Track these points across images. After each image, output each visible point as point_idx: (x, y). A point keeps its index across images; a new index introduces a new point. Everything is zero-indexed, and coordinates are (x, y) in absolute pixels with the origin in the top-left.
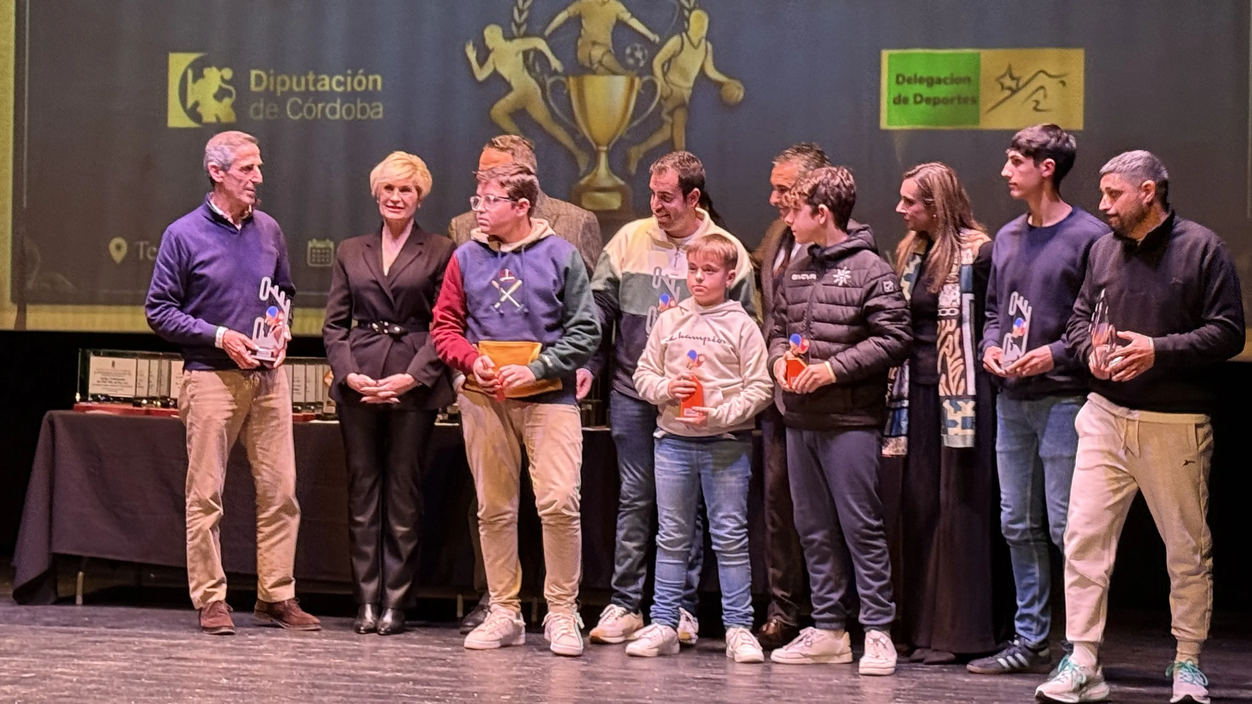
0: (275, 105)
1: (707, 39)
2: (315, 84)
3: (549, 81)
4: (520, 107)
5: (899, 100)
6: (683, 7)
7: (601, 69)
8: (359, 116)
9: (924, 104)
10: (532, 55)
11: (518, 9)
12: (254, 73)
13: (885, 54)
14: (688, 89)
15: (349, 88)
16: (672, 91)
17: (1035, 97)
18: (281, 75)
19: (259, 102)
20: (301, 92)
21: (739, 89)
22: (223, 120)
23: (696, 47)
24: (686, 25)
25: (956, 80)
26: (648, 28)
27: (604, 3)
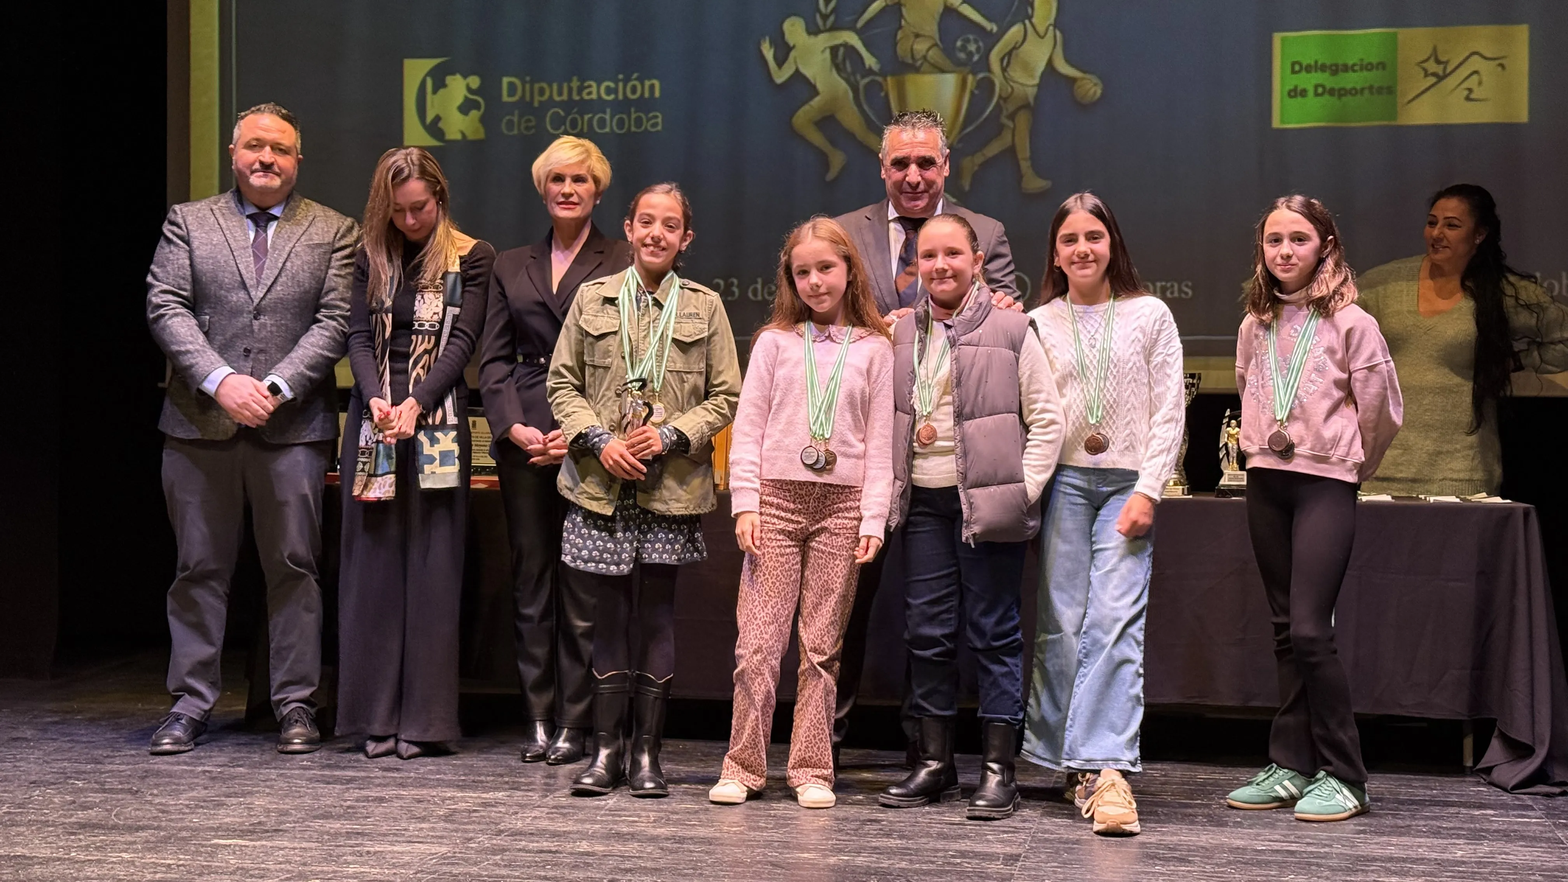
0: (531, 118)
1: (1056, 25)
2: (579, 93)
3: (864, 82)
4: (827, 114)
5: (1296, 93)
7: (926, 66)
9: (1327, 96)
10: (842, 51)
12: (505, 80)
13: (1277, 37)
14: (1033, 86)
15: (621, 97)
16: (1012, 88)
17: (1466, 85)
18: (538, 81)
19: (513, 115)
20: (562, 102)
21: (1095, 85)
22: (471, 136)
23: (1042, 37)
24: (1030, 11)
25: (1368, 67)
26: (983, 15)
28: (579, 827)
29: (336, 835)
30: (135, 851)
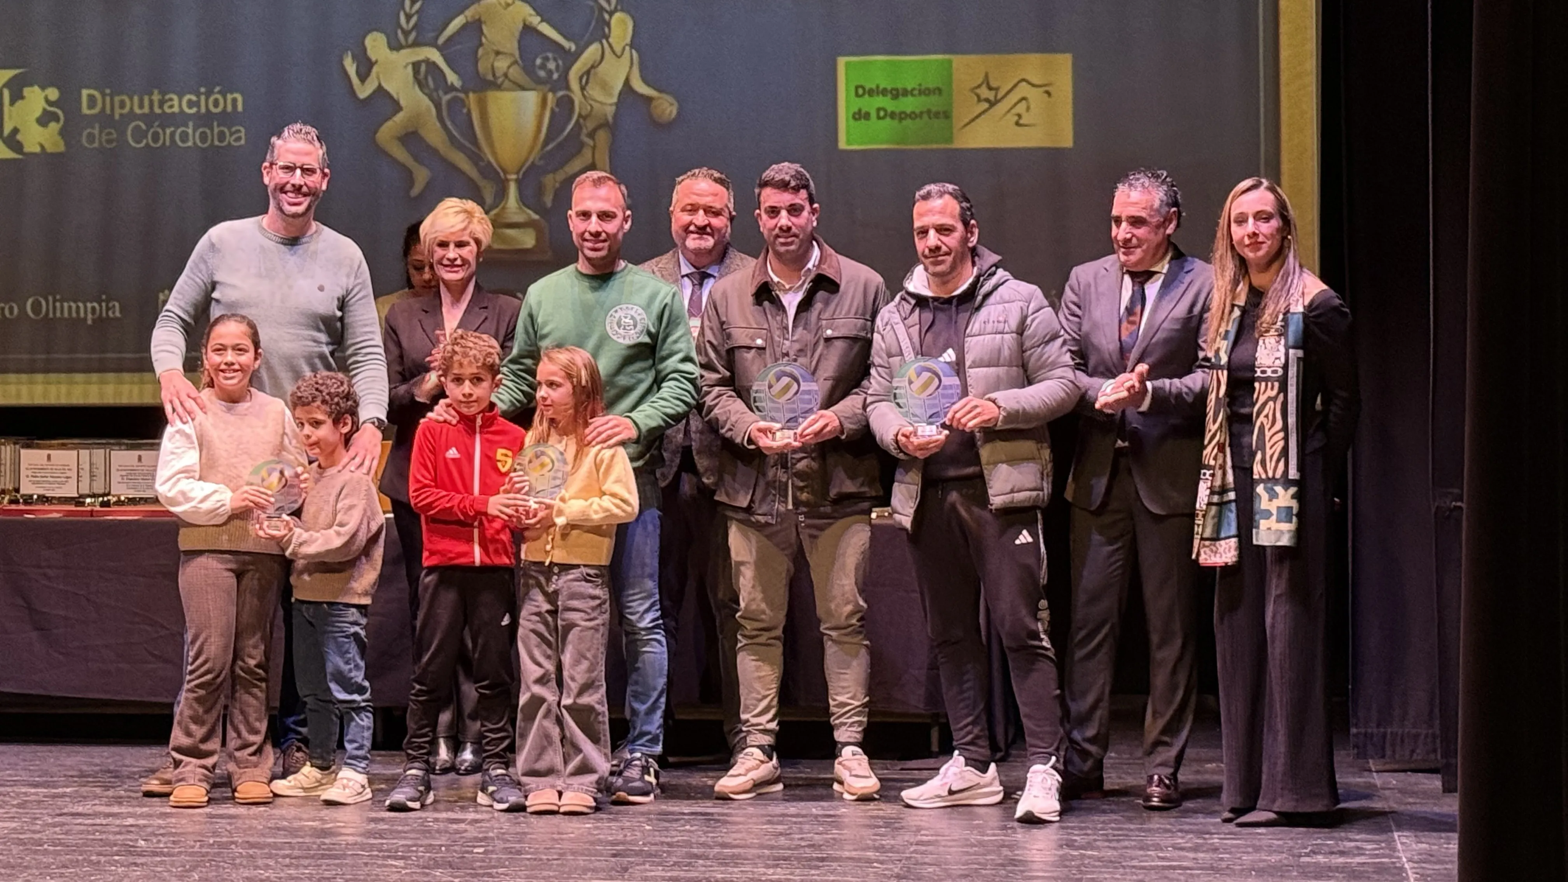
0: (113, 131)
1: (632, 45)
2: (161, 106)
3: (445, 98)
4: (411, 130)
5: (860, 116)
6: (602, 9)
7: (507, 84)
8: (216, 143)
9: (888, 119)
10: (423, 68)
11: (405, 13)
12: (85, 92)
13: (842, 61)
14: (611, 105)
15: (203, 110)
16: (591, 106)
17: (1017, 110)
18: (119, 94)
19: (93, 128)
20: (144, 115)
21: (672, 104)
22: (50, 149)
23: (619, 57)
24: (606, 30)
25: (925, 92)
26: (561, 34)
27: (508, 5)
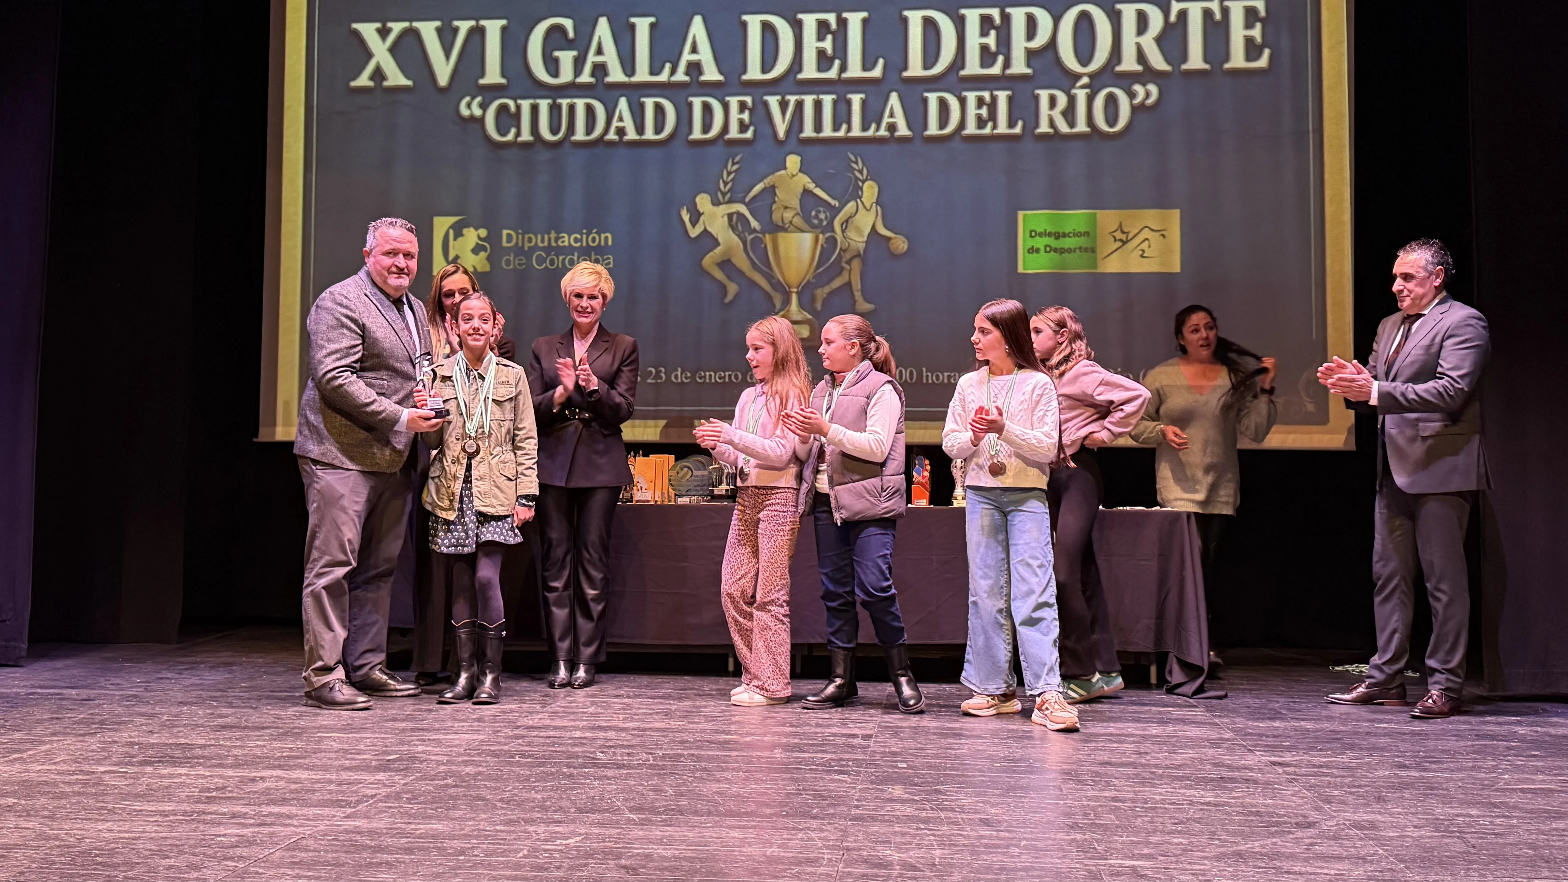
0: (523, 258)
1: (877, 203)
3: (750, 237)
4: (725, 258)
5: (1033, 250)
6: (857, 178)
7: (792, 227)
9: (1052, 253)
10: (735, 217)
11: (723, 181)
12: (505, 232)
13: (1021, 214)
14: (862, 242)
15: (585, 244)
16: (849, 245)
17: (1141, 247)
18: (528, 233)
19: (510, 255)
20: (544, 247)
21: (903, 242)
22: (480, 270)
23: (868, 210)
24: (860, 193)
25: (1078, 234)
26: (829, 195)
27: (793, 176)
28: (572, 723)
29: (403, 730)
30: (264, 740)
